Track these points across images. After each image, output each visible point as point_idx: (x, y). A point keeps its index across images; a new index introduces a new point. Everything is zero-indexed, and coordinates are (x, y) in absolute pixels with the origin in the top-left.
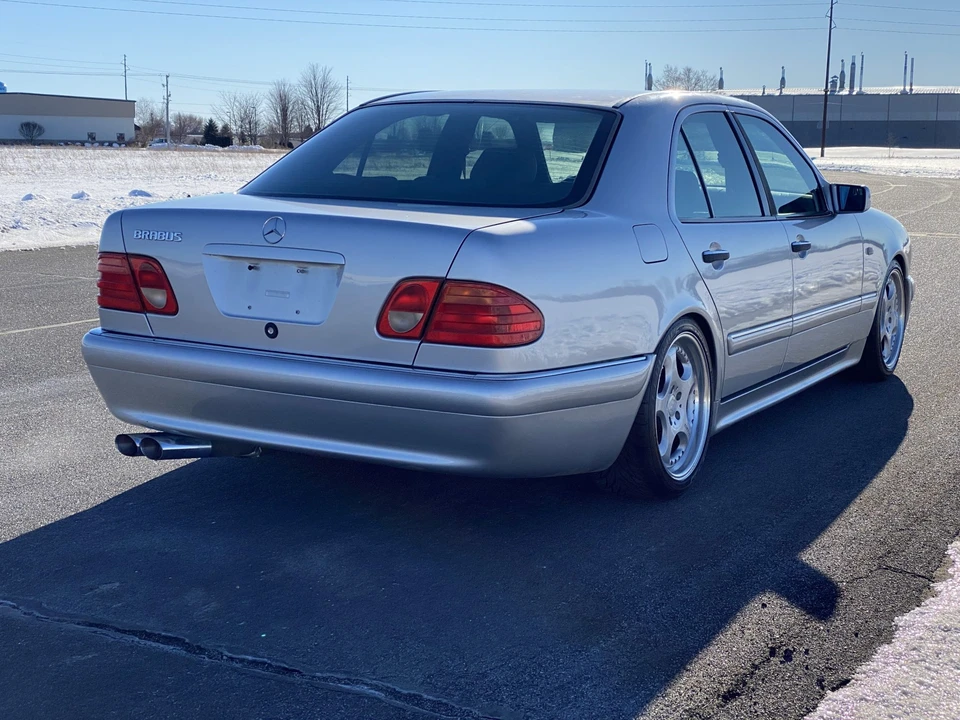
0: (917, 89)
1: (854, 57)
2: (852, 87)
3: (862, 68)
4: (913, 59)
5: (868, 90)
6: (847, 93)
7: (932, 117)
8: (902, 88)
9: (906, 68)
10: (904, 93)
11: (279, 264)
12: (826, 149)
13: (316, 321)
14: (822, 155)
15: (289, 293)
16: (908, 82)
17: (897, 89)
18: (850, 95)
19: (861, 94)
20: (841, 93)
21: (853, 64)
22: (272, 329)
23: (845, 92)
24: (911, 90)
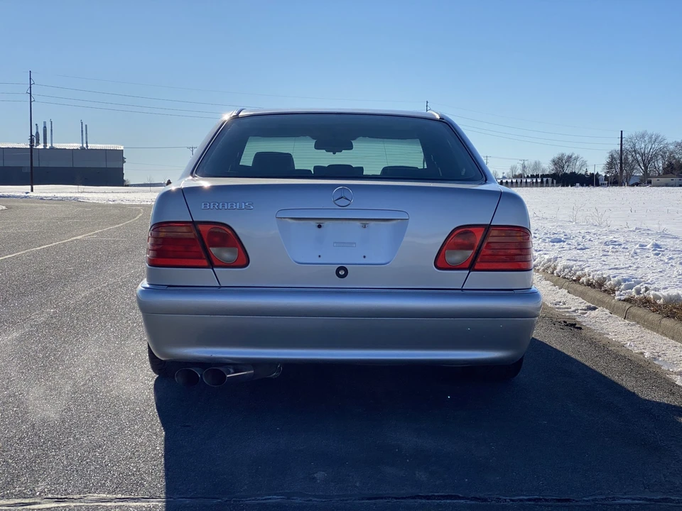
0: (91, 146)
1: (45, 123)
2: (45, 142)
3: (52, 130)
4: (86, 126)
5: (57, 146)
6: (43, 147)
7: (103, 166)
8: (81, 145)
9: (82, 131)
10: (82, 149)
11: (344, 222)
12: (34, 186)
13: (384, 262)
14: (32, 190)
15: (355, 243)
16: (85, 141)
17: (77, 146)
18: (45, 149)
19: (52, 148)
20: (38, 147)
21: (45, 127)
22: (342, 271)
23: (41, 146)
24: (87, 146)
